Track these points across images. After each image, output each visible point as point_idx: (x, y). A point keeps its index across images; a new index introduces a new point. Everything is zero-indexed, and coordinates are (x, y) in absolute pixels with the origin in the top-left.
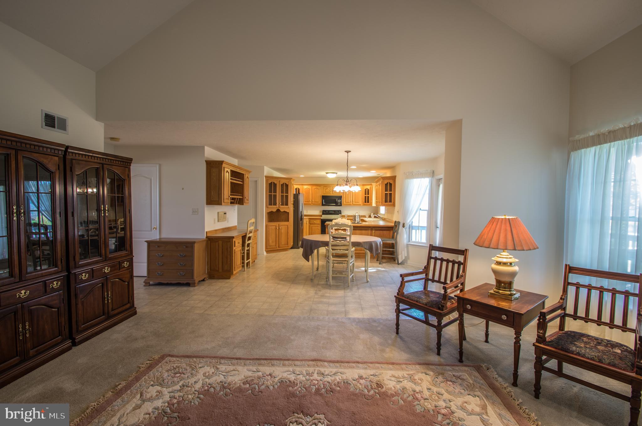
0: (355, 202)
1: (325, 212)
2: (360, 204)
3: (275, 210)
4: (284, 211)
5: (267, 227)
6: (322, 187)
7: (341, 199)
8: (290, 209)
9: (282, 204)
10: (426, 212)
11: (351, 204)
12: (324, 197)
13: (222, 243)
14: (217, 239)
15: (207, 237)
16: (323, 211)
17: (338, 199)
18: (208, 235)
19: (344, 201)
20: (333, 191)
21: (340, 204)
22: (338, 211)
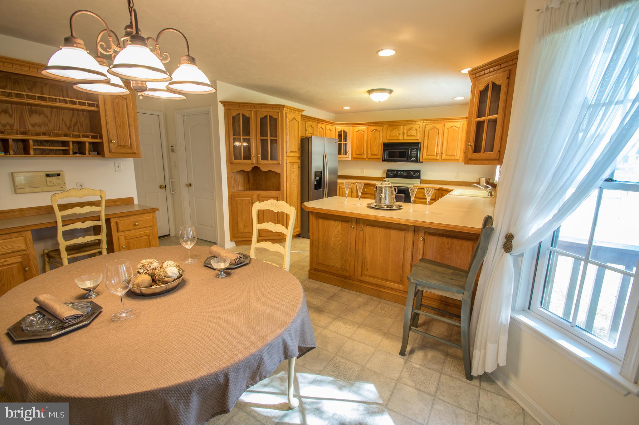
0: (446, 155)
1: (391, 174)
6: (385, 126)
7: (417, 150)
11: (439, 158)
12: (386, 146)
16: (389, 171)
17: (413, 149)
19: (423, 152)
20: (404, 134)
21: (415, 158)
22: (414, 171)
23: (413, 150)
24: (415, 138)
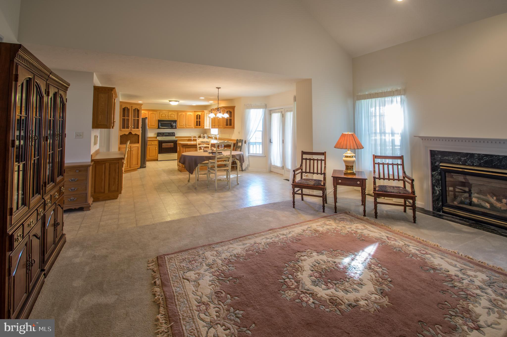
0: (188, 126)
1: (159, 134)
2: (192, 127)
3: (127, 133)
4: (136, 134)
5: (119, 149)
6: (159, 112)
7: (176, 123)
8: (139, 132)
9: (134, 128)
10: (261, 132)
11: (185, 127)
12: (160, 121)
13: (110, 165)
14: (104, 161)
15: (92, 161)
16: (158, 133)
17: (174, 123)
18: (93, 159)
19: (178, 124)
20: (168, 116)
21: (175, 127)
22: (172, 133)
24: (174, 118)
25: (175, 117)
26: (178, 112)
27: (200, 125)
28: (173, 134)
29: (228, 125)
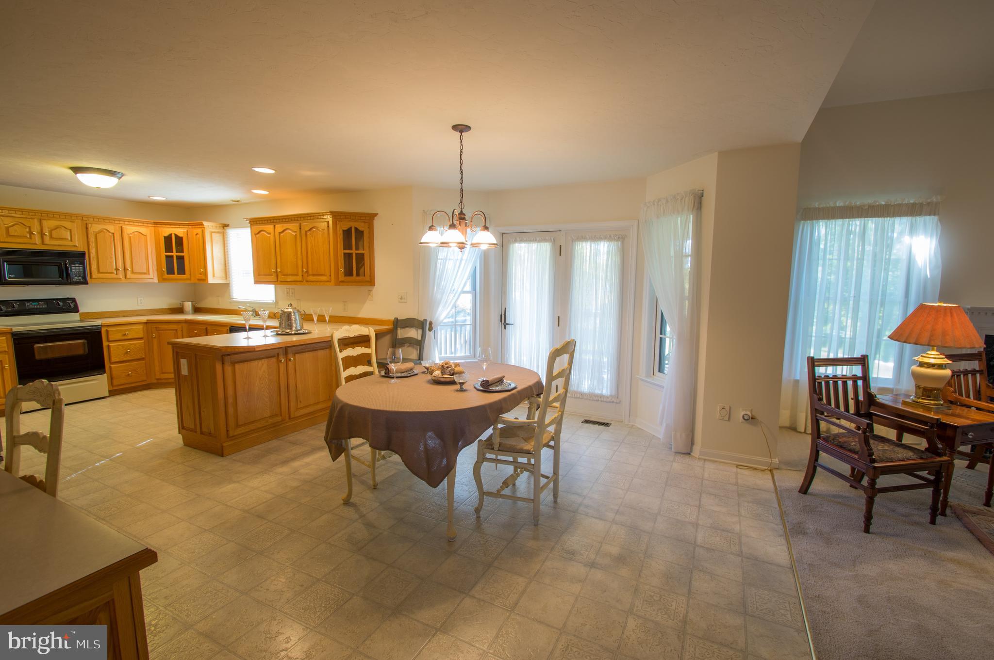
0: (133, 274)
2: (152, 277)
7: (82, 263)
17: (71, 262)
19: (93, 265)
20: (42, 235)
21: (80, 278)
22: (64, 300)
23: (75, 264)
24: (71, 244)
25: (76, 238)
26: (85, 222)
27: (182, 270)
28: (69, 305)
29: (352, 275)
